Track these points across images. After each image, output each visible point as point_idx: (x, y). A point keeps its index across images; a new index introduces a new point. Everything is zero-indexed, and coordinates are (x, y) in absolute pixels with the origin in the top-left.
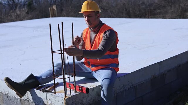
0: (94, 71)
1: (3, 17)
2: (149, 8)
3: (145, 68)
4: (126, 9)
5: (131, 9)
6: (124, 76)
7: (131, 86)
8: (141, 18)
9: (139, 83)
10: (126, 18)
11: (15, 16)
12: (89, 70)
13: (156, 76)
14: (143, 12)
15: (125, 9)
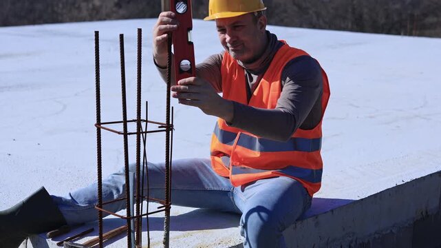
0: (239, 188)
1: (59, 11)
2: (409, 12)
3: (398, 189)
4: (354, 9)
5: (366, 10)
6: (332, 211)
7: (351, 242)
8: (389, 32)
9: (376, 233)
10: (352, 30)
11: (87, 10)
12: (222, 185)
13: (430, 213)
14: (396, 19)
15: (350, 10)
